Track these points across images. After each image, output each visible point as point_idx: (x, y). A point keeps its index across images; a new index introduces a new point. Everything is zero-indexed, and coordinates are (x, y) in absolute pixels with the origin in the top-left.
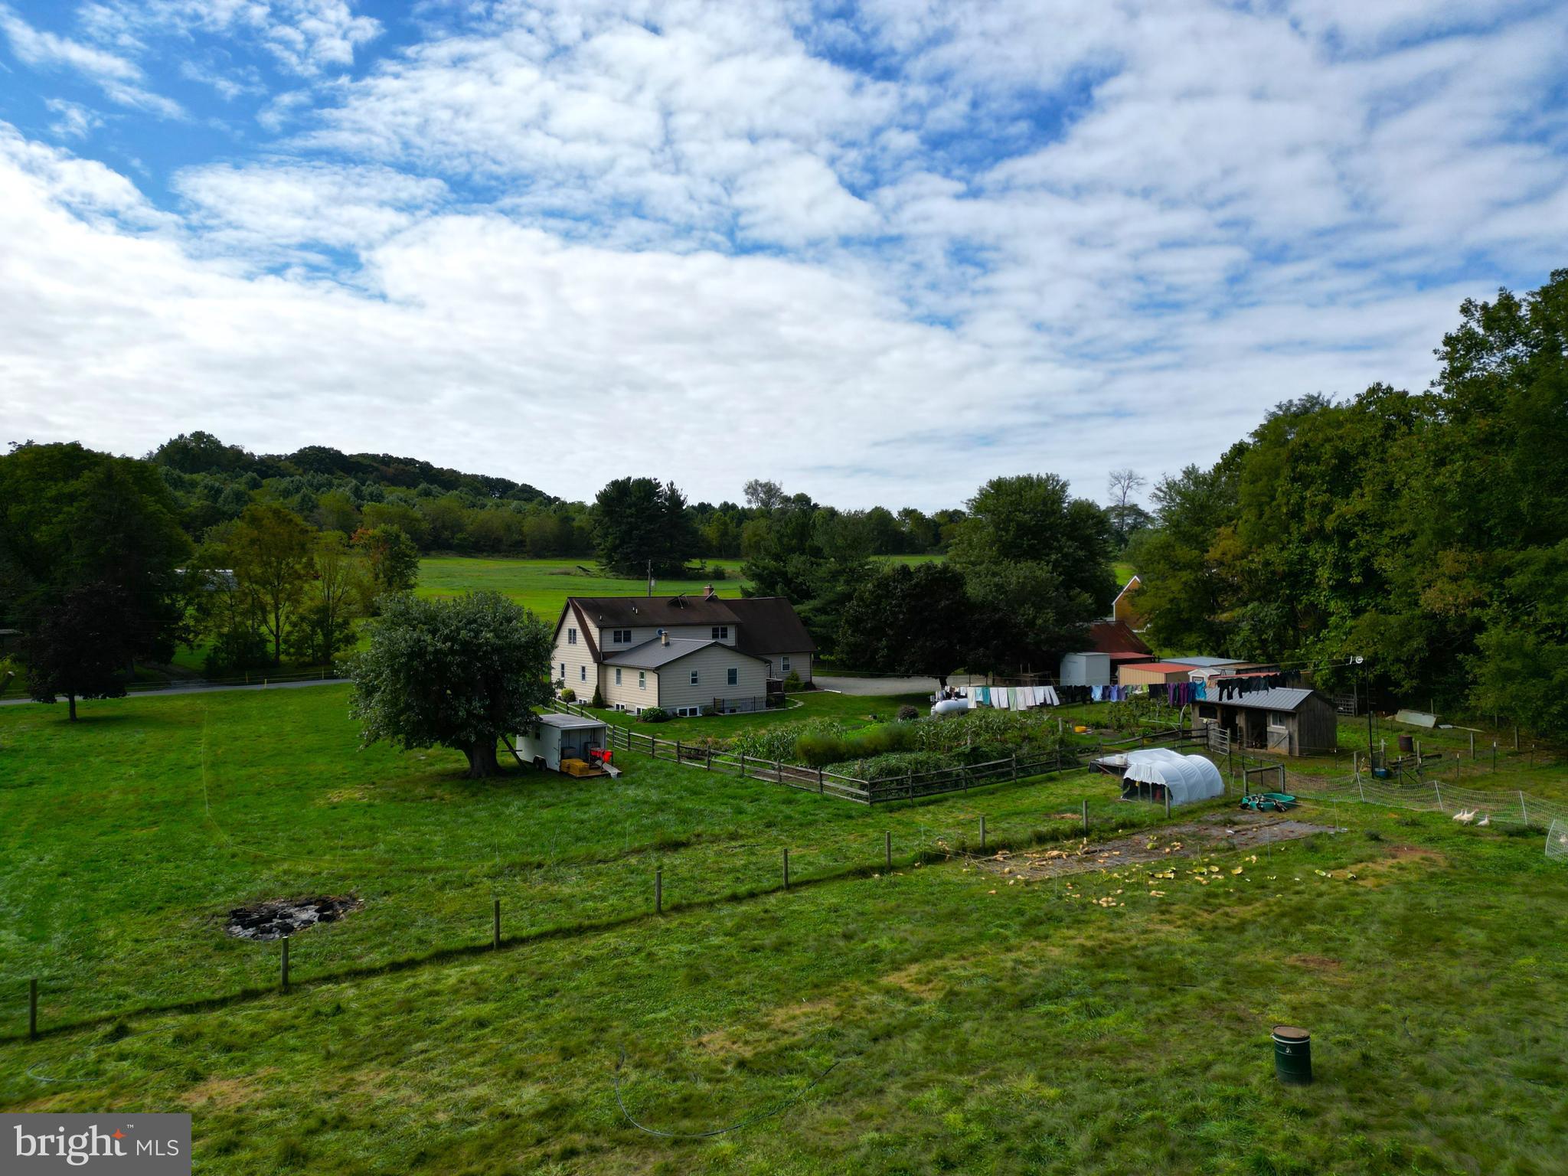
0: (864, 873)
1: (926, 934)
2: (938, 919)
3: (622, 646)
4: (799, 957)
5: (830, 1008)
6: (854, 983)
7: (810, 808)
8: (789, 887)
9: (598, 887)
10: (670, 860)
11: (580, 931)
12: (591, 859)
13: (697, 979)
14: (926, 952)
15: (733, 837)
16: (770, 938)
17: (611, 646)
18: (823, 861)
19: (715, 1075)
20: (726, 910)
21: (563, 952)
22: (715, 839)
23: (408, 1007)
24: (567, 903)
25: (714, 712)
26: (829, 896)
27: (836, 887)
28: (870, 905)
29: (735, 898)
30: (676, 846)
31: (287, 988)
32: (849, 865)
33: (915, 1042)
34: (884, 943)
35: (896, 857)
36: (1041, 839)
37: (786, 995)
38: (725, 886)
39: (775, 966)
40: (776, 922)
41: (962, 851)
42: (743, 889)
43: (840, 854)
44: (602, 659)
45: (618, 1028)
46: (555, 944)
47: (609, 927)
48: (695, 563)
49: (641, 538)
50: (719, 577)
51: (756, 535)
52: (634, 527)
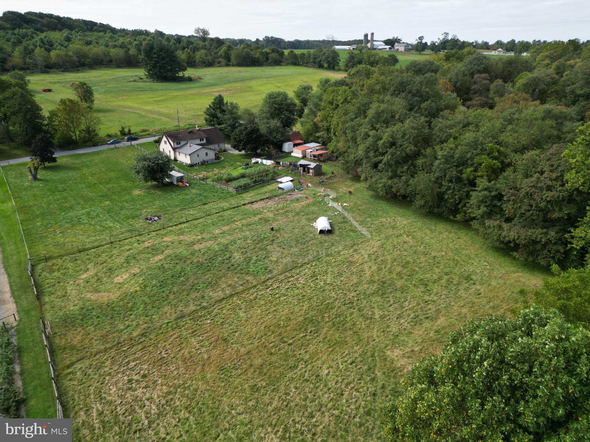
0: (234, 208)
1: (241, 217)
2: (243, 215)
3: (179, 146)
4: (226, 221)
5: (229, 227)
6: (232, 224)
7: (226, 194)
8: (224, 211)
9: (196, 212)
10: (206, 206)
11: (196, 219)
12: (193, 207)
13: (213, 225)
14: (241, 219)
15: (214, 202)
16: (222, 219)
17: (176, 146)
18: (228, 206)
19: (218, 234)
20: (215, 215)
21: (196, 222)
22: (211, 202)
23: (180, 230)
24: (193, 215)
25: (203, 163)
26: (229, 212)
27: (230, 210)
28: (235, 213)
29: (216, 213)
30: (206, 204)
31: (164, 228)
32: (232, 206)
33: (238, 230)
34: (236, 219)
35: (239, 204)
36: (261, 200)
37: (224, 225)
38: (214, 211)
39: (223, 222)
40: (222, 216)
41: (249, 203)
42: (217, 211)
43: (231, 204)
44: (174, 149)
45: (206, 231)
46: (194, 221)
47: (200, 218)
48: (181, 74)
49: (160, 66)
50: (190, 79)
51: (201, 58)
52: (157, 62)
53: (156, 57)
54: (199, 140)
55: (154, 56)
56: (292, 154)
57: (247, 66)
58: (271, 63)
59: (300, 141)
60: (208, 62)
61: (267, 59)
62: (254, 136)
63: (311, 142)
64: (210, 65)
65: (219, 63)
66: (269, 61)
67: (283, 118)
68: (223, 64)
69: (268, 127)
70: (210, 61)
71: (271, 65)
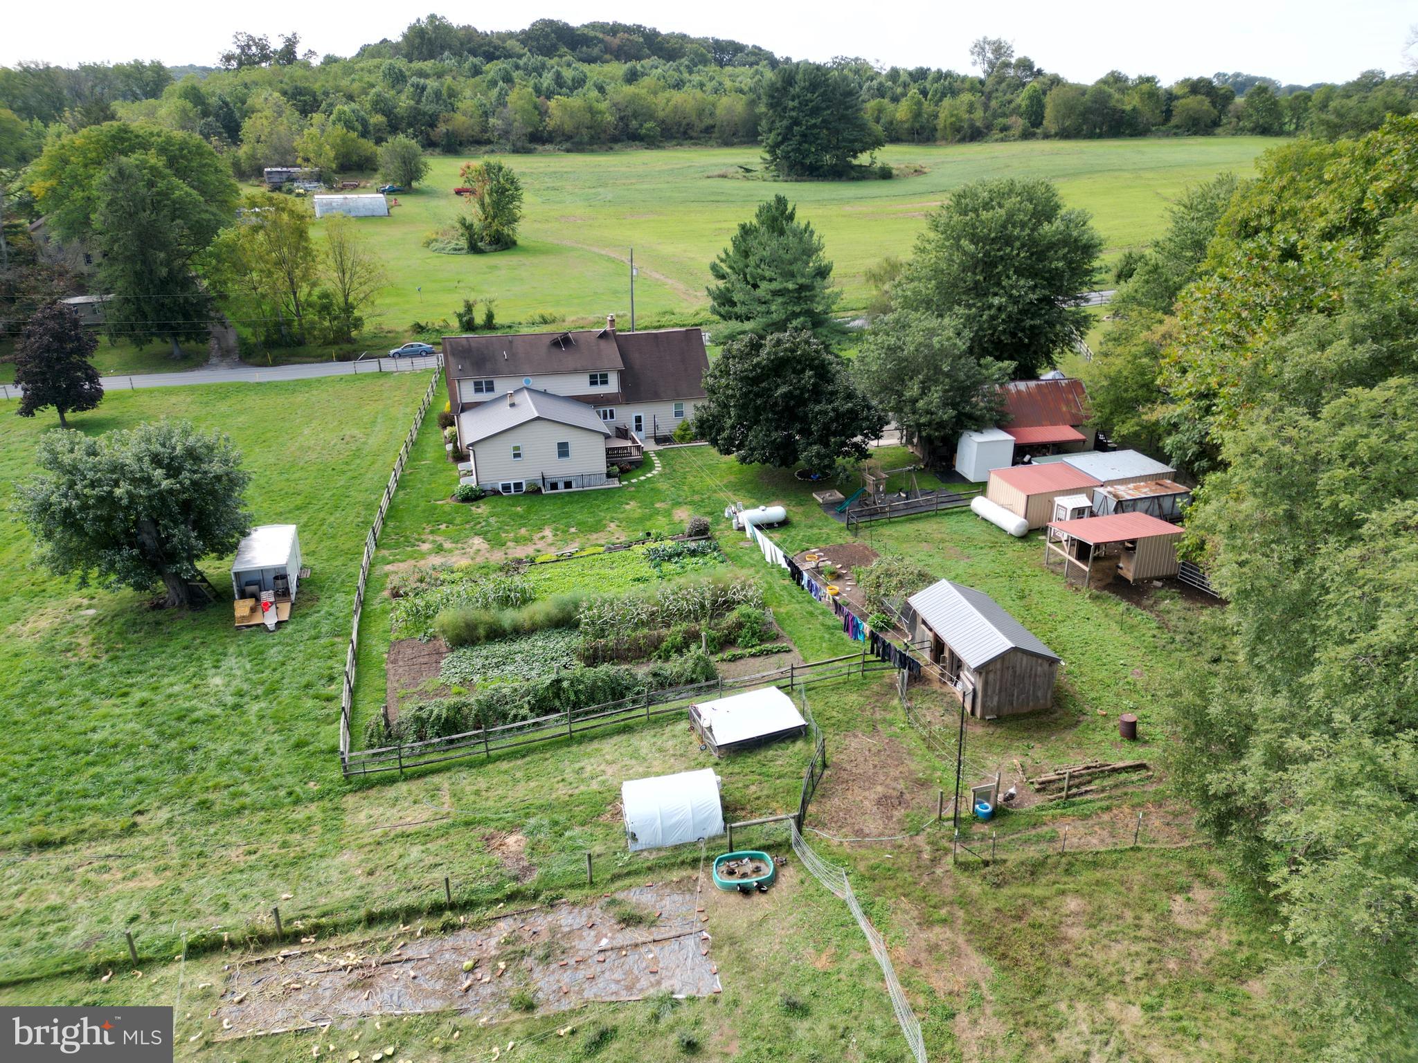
3: (484, 396)
17: (471, 397)
25: (541, 486)
44: (459, 411)
48: (864, 159)
49: (804, 135)
50: (885, 174)
51: (952, 116)
52: (796, 122)
53: (793, 109)
54: (586, 379)
55: (791, 104)
56: (979, 504)
57: (1091, 136)
58: (1177, 127)
59: (1066, 433)
60: (972, 126)
61: (1168, 114)
62: (783, 389)
63: (1124, 444)
64: (974, 135)
65: (1005, 129)
66: (1174, 121)
67: (1000, 309)
68: (1016, 131)
69: (891, 350)
70: (978, 124)
71: (1176, 135)
